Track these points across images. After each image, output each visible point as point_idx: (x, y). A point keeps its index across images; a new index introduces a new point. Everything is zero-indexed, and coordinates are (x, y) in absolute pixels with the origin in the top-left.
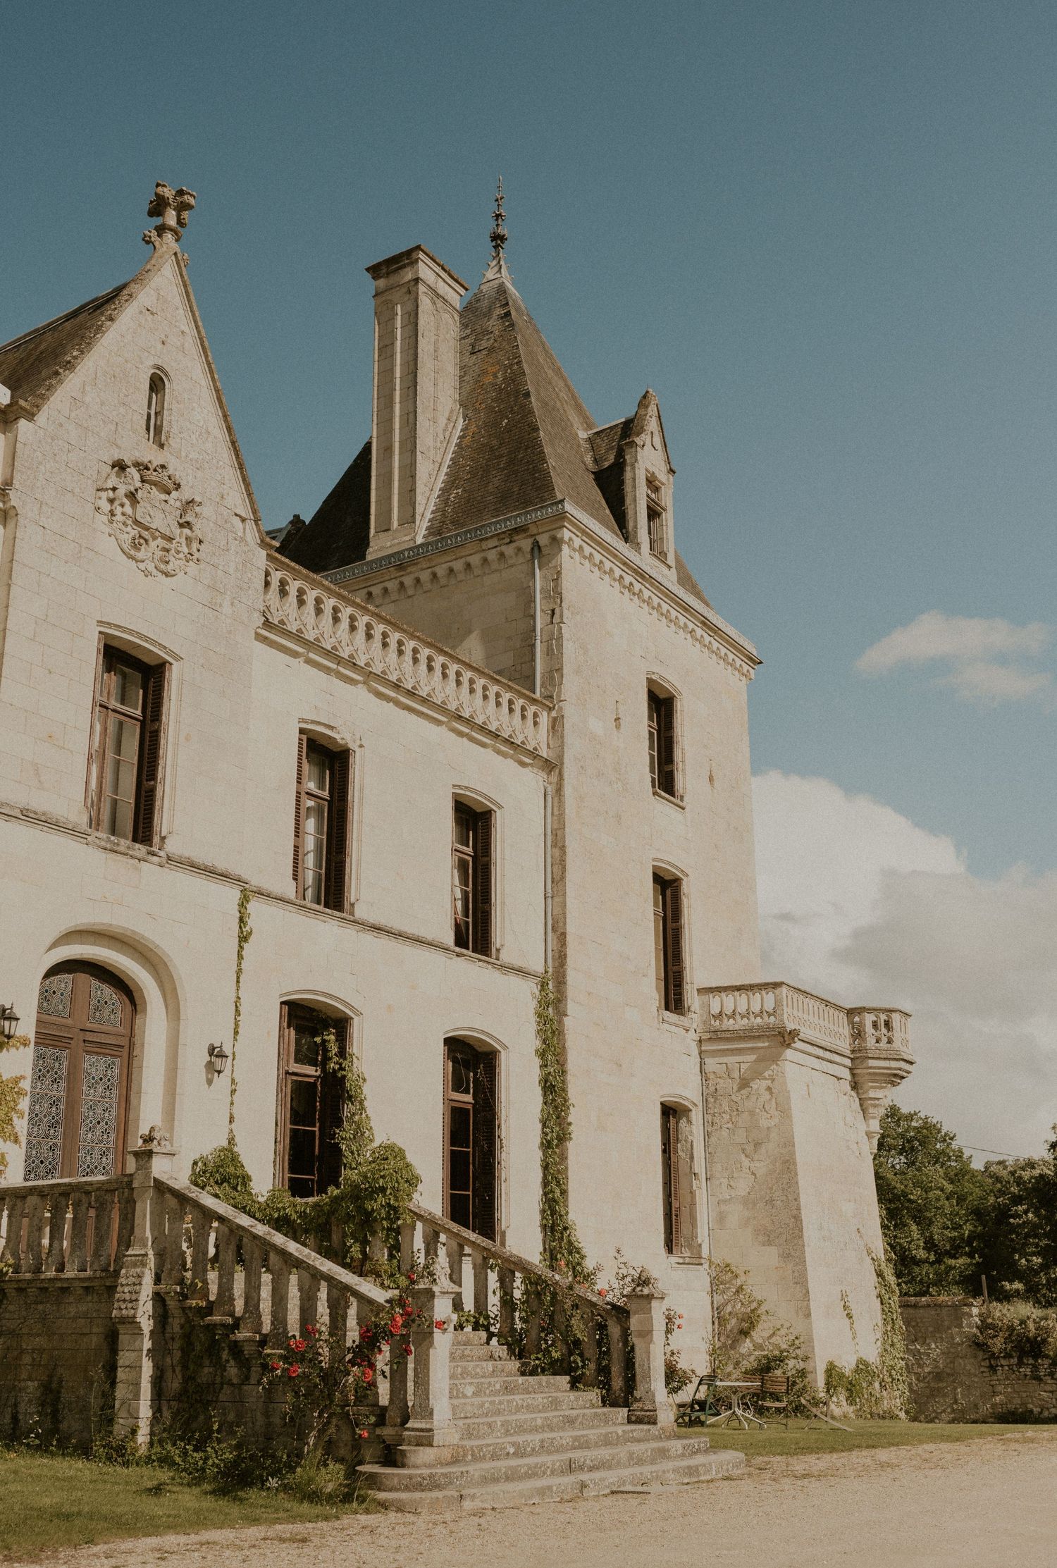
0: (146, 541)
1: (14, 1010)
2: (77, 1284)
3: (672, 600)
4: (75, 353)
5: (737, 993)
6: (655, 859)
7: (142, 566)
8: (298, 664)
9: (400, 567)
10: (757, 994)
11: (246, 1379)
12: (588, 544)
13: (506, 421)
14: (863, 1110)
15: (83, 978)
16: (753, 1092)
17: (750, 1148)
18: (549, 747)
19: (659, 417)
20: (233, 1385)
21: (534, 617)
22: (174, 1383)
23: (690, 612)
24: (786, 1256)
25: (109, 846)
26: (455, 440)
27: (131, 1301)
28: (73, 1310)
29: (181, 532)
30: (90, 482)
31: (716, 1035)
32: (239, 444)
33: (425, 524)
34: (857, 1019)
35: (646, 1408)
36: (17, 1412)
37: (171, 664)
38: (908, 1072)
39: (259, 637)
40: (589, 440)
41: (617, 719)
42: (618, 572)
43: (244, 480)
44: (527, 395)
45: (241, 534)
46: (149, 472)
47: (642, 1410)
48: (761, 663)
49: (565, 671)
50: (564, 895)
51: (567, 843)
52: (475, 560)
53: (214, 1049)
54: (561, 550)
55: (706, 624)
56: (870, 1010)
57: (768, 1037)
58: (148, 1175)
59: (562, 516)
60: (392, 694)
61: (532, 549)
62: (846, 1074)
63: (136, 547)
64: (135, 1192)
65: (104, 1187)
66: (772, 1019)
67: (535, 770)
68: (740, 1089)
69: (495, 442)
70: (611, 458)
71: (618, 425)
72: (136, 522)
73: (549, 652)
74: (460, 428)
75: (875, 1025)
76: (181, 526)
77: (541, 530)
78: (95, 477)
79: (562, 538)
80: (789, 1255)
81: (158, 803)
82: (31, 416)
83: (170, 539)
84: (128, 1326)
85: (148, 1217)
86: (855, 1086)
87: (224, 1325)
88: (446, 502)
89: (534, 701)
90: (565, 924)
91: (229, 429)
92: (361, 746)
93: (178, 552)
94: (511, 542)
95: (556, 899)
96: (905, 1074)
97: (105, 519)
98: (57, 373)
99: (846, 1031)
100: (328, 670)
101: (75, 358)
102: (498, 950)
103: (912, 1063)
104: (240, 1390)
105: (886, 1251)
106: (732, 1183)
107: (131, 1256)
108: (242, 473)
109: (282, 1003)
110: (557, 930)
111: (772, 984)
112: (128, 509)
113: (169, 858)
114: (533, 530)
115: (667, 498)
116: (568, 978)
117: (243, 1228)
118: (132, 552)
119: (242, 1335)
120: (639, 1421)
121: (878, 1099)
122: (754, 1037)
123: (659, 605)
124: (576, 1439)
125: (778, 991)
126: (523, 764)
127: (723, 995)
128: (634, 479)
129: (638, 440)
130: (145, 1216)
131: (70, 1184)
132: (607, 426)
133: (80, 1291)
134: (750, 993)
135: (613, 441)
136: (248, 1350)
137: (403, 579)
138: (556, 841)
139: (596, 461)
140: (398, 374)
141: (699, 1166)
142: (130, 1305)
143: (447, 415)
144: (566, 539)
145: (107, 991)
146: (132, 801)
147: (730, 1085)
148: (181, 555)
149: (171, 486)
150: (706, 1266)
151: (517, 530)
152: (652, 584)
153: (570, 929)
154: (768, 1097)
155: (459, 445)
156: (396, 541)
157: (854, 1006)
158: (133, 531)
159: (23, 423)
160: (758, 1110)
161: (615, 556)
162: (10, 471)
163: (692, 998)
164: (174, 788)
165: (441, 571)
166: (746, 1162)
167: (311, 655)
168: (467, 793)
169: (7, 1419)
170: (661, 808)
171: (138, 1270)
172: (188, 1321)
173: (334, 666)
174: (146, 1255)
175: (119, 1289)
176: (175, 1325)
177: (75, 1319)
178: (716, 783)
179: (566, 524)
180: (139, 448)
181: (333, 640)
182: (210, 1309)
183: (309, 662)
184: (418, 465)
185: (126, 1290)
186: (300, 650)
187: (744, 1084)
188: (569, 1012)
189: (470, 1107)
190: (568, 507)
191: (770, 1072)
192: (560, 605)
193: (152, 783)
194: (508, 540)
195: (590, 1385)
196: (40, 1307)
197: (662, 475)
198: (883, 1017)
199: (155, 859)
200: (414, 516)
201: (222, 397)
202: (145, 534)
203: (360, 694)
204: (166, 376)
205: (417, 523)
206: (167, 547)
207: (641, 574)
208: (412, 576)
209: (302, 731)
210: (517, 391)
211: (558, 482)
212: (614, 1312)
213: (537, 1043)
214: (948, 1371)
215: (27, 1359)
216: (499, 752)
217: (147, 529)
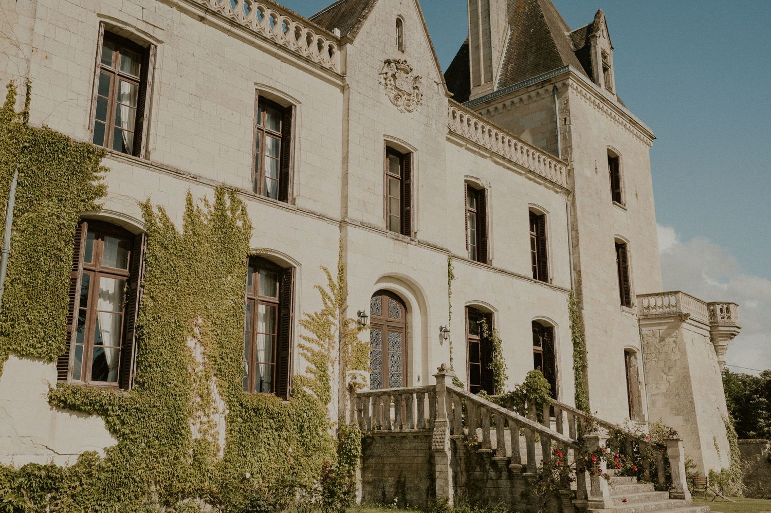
0: (401, 96)
1: (365, 313)
2: (410, 434)
3: (617, 110)
4: (366, 11)
5: (656, 297)
6: (615, 235)
7: (399, 108)
8: (463, 150)
9: (487, 103)
10: (666, 297)
11: (500, 477)
12: (580, 86)
13: (533, 30)
14: (716, 351)
15: (385, 298)
16: (667, 343)
17: (666, 370)
18: (567, 183)
19: (606, 22)
20: (493, 480)
21: (556, 122)
22: (463, 479)
23: (624, 116)
24: (687, 420)
25: (395, 237)
26: (507, 41)
27: (441, 442)
28: (408, 446)
29: (414, 92)
30: (376, 70)
31: (647, 317)
32: (435, 49)
33: (498, 81)
34: (712, 308)
35: (679, 492)
36: (384, 491)
37: (413, 153)
38: (738, 333)
39: (448, 139)
40: (570, 36)
41: (596, 169)
42: (593, 99)
43: (437, 65)
44: (542, 16)
45: (437, 90)
46: (400, 64)
47: (677, 492)
48: (656, 138)
49: (573, 147)
50: (579, 253)
51: (579, 229)
52: (525, 97)
53: (442, 328)
54: (568, 89)
55: (632, 121)
56: (719, 303)
57: (673, 317)
58: (443, 385)
59: (569, 73)
60: (502, 162)
61: (553, 90)
62: (708, 334)
63: (397, 99)
64: (437, 394)
65: (421, 391)
66: (675, 308)
67: (562, 194)
68: (660, 342)
69: (528, 40)
70: (583, 44)
71: (584, 28)
72: (396, 88)
73: (564, 138)
74: (509, 35)
75: (721, 310)
76: (414, 88)
77: (558, 81)
78: (378, 68)
79: (569, 84)
80: (689, 420)
81: (412, 217)
82: (351, 42)
83: (410, 95)
84: (440, 453)
85: (445, 404)
86: (712, 340)
87: (488, 453)
88: (507, 70)
89: (559, 162)
90: (580, 266)
91: (430, 42)
92: (490, 187)
93: (413, 101)
94: (542, 87)
95: (575, 255)
96: (737, 334)
97: (383, 87)
98: (360, 21)
99: (706, 313)
100: (475, 152)
101: (367, 13)
102: (551, 280)
103: (739, 328)
104: (497, 482)
105: (730, 418)
106: (658, 386)
107: (438, 422)
108: (436, 62)
109: (465, 307)
110: (576, 270)
111: (674, 292)
112: (392, 82)
113: (419, 242)
114: (554, 81)
115: (610, 61)
116: (583, 292)
117: (495, 409)
118: (395, 102)
119: (498, 457)
120: (675, 498)
121: (724, 346)
122: (666, 317)
123: (611, 113)
124: (656, 506)
125: (677, 296)
126: (557, 192)
127: (649, 298)
128: (596, 53)
129: (597, 34)
130: (443, 404)
131: (404, 390)
132: (579, 29)
133: (412, 438)
134: (663, 297)
135: (583, 35)
136: (501, 464)
137: (489, 108)
138: (573, 228)
139: (575, 46)
140: (480, 11)
141: (641, 378)
142: (440, 444)
143: (503, 29)
144: (570, 84)
145: (395, 303)
146: (399, 217)
147: (654, 341)
148: (415, 102)
149: (409, 70)
150: (647, 425)
151: (545, 82)
152: (608, 104)
153: (583, 269)
154: (675, 345)
155: (509, 43)
156: (484, 90)
157: (710, 302)
158: (395, 92)
159: (348, 45)
160: (669, 352)
161: (592, 91)
162: (345, 69)
163: (634, 300)
164: (418, 210)
165: (508, 103)
166: (665, 377)
167: (468, 146)
168: (535, 207)
169: (380, 494)
170: (616, 210)
171: (443, 428)
172: (468, 451)
173: (477, 150)
174: (446, 421)
175: (434, 437)
176: (461, 453)
177: (410, 450)
178: (638, 197)
179: (570, 77)
180: (395, 55)
181: (476, 138)
182: (480, 446)
183: (467, 149)
184: (493, 54)
185: (438, 437)
186: (464, 143)
187: (662, 339)
188: (584, 308)
189: (541, 352)
190: (571, 68)
191: (675, 334)
192: (569, 116)
193: (408, 208)
194: (541, 86)
195: (647, 481)
196: (392, 445)
197: (608, 51)
198: (725, 306)
199: (413, 242)
200: (492, 77)
201: (426, 27)
202: (400, 93)
203: (488, 163)
204: (402, 19)
205: (494, 81)
206: (409, 99)
207: (603, 99)
208: (494, 106)
209: (466, 181)
210: (537, 15)
211: (563, 57)
212: (658, 447)
213: (570, 323)
214: (754, 474)
215: (387, 468)
216: (547, 187)
217: (401, 91)
